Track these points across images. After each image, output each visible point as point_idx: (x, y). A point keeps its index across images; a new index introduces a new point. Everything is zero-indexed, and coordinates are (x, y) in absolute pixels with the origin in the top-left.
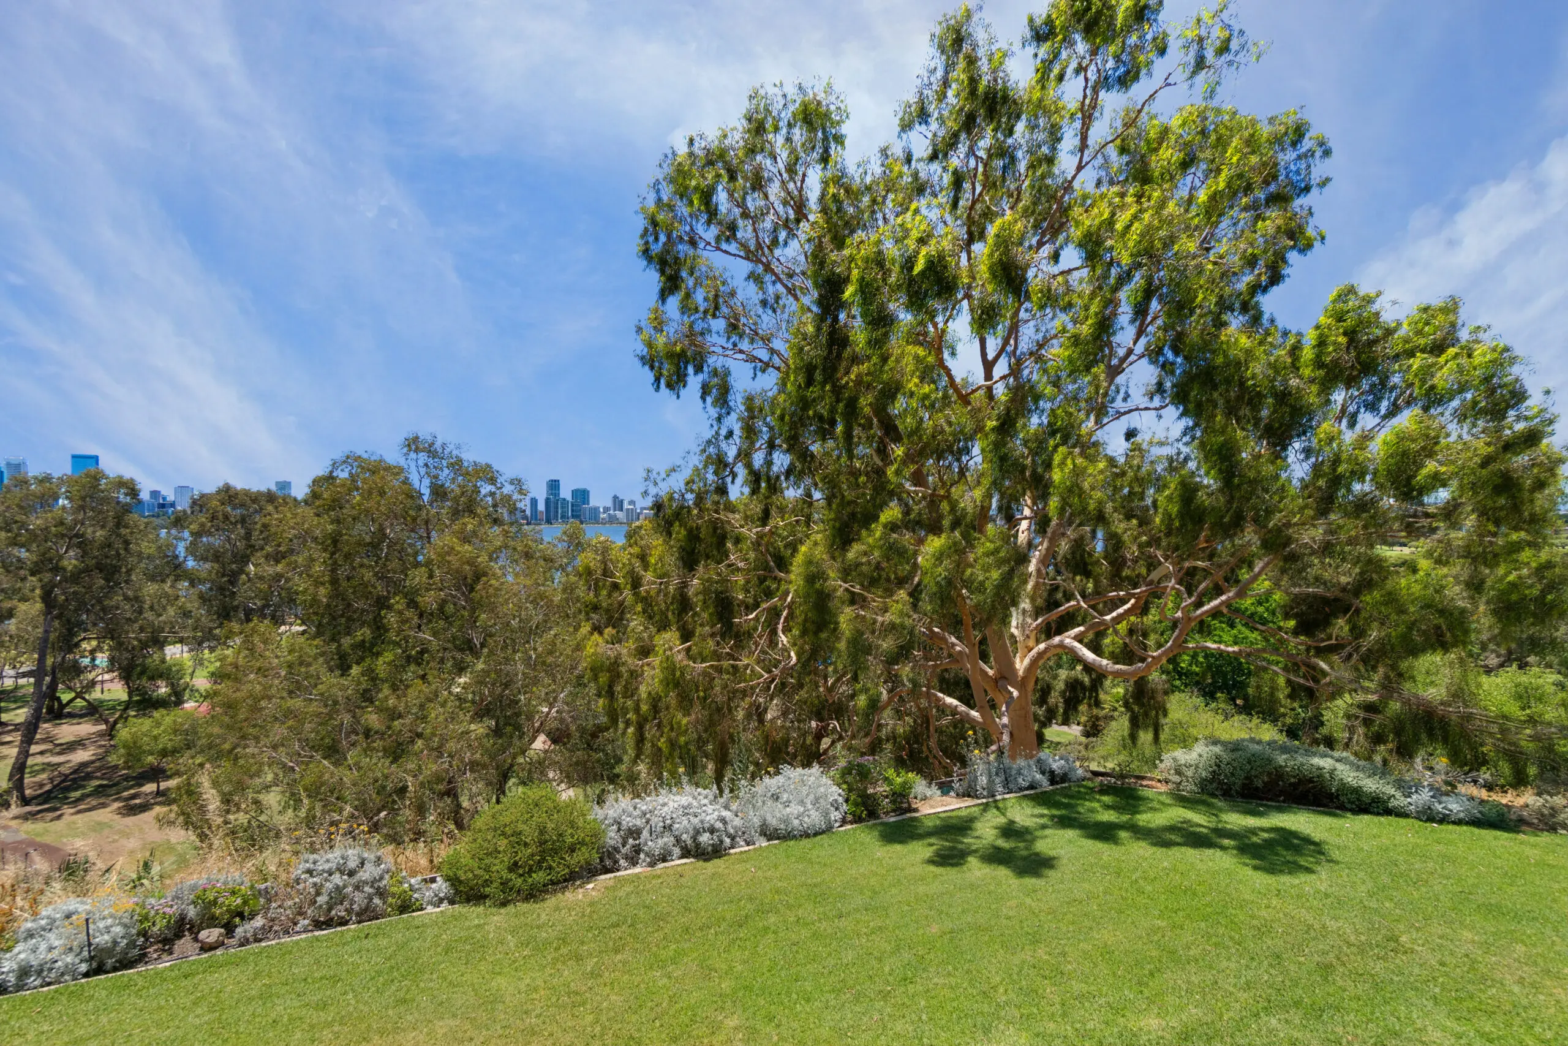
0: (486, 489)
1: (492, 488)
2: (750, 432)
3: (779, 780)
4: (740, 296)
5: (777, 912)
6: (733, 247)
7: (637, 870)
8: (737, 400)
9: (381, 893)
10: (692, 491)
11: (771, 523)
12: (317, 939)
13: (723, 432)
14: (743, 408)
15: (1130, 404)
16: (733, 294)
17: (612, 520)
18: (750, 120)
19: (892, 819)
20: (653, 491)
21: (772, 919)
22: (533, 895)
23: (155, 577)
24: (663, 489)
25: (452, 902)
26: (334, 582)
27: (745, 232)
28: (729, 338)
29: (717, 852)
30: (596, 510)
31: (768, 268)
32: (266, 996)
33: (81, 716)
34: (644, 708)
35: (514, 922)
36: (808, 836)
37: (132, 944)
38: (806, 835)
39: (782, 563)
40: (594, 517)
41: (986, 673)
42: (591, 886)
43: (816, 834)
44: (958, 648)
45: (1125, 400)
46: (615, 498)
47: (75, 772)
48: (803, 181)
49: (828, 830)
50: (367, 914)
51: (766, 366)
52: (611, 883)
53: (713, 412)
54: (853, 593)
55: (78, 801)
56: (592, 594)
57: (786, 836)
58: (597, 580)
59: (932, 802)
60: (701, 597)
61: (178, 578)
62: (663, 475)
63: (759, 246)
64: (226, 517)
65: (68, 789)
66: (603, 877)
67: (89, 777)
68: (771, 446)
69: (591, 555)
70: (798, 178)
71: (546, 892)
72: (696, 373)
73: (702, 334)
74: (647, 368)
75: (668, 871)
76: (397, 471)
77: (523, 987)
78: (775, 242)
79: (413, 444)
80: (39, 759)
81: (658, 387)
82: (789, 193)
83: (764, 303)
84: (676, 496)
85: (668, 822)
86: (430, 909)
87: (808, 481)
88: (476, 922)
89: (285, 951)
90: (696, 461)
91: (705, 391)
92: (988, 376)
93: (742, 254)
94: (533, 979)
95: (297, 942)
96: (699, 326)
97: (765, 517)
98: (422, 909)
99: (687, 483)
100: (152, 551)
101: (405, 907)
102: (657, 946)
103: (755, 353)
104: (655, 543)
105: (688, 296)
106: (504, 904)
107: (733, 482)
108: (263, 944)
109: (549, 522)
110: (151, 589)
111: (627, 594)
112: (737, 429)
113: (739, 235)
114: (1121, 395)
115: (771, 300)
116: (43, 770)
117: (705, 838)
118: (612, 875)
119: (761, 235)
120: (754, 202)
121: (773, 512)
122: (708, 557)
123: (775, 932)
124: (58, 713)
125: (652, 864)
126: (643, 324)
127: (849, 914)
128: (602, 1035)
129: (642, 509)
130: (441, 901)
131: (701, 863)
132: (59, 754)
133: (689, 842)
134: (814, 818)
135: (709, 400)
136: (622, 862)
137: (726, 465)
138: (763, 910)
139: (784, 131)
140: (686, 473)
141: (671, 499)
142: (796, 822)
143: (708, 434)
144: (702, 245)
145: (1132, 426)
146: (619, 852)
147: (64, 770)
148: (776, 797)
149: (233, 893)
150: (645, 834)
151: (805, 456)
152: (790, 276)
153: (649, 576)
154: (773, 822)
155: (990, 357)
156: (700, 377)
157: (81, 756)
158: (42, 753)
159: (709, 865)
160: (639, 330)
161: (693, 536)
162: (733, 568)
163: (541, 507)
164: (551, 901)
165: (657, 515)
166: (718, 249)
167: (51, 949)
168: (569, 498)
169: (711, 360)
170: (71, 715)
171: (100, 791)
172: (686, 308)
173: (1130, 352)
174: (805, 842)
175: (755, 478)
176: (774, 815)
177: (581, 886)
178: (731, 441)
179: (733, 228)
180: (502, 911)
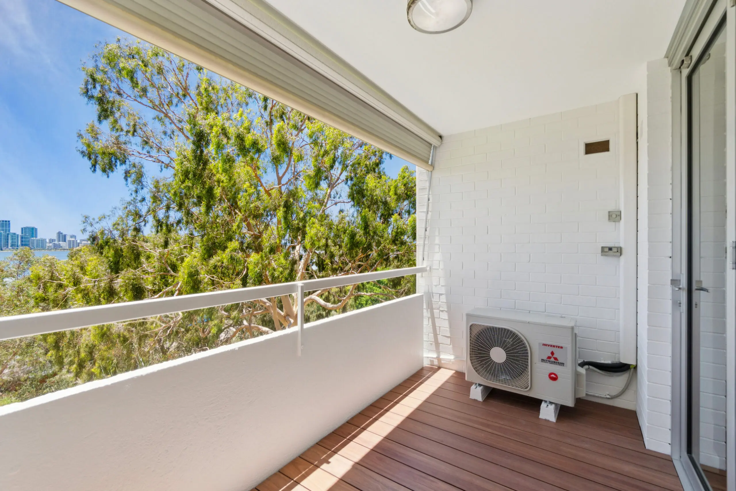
2: (155, 199)
4: (150, 127)
6: (144, 100)
8: (148, 181)
10: (117, 229)
11: (170, 247)
13: (139, 198)
14: (152, 186)
15: (341, 200)
16: (145, 125)
17: (57, 247)
20: (89, 229)
24: (97, 228)
27: (152, 93)
28: (143, 148)
30: (43, 241)
31: (166, 115)
34: (83, 355)
39: (174, 268)
40: (41, 245)
41: (280, 314)
44: (268, 304)
45: (339, 198)
46: (59, 233)
48: (187, 77)
51: (167, 166)
53: (133, 187)
54: (213, 281)
56: (41, 292)
58: (45, 284)
60: (123, 289)
62: (97, 220)
63: (161, 104)
68: (168, 208)
69: (41, 267)
70: (184, 73)
72: (121, 164)
73: (125, 143)
74: (86, 158)
78: (170, 103)
81: (95, 170)
82: (179, 81)
83: (165, 133)
84: (106, 232)
87: (191, 226)
90: (120, 213)
91: (127, 174)
92: (279, 183)
93: (151, 105)
96: (123, 139)
97: (166, 244)
99: (114, 225)
103: (160, 158)
104: (91, 258)
105: (116, 121)
107: (145, 225)
111: (71, 289)
112: (148, 198)
113: (149, 95)
114: (338, 196)
115: (169, 132)
119: (163, 97)
120: (158, 80)
121: (171, 241)
122: (128, 266)
126: (82, 132)
129: (81, 240)
135: (129, 180)
137: (140, 216)
140: (115, 219)
141: (102, 233)
143: (129, 199)
144: (125, 96)
145: (342, 209)
151: (189, 213)
152: (180, 122)
153: (85, 278)
155: (280, 175)
156: (124, 167)
160: (80, 136)
161: (118, 253)
162: (145, 272)
165: (92, 243)
166: (136, 100)
168: (19, 233)
169: (131, 158)
172: (115, 127)
173: (338, 178)
175: (159, 224)
178: (144, 203)
179: (144, 90)
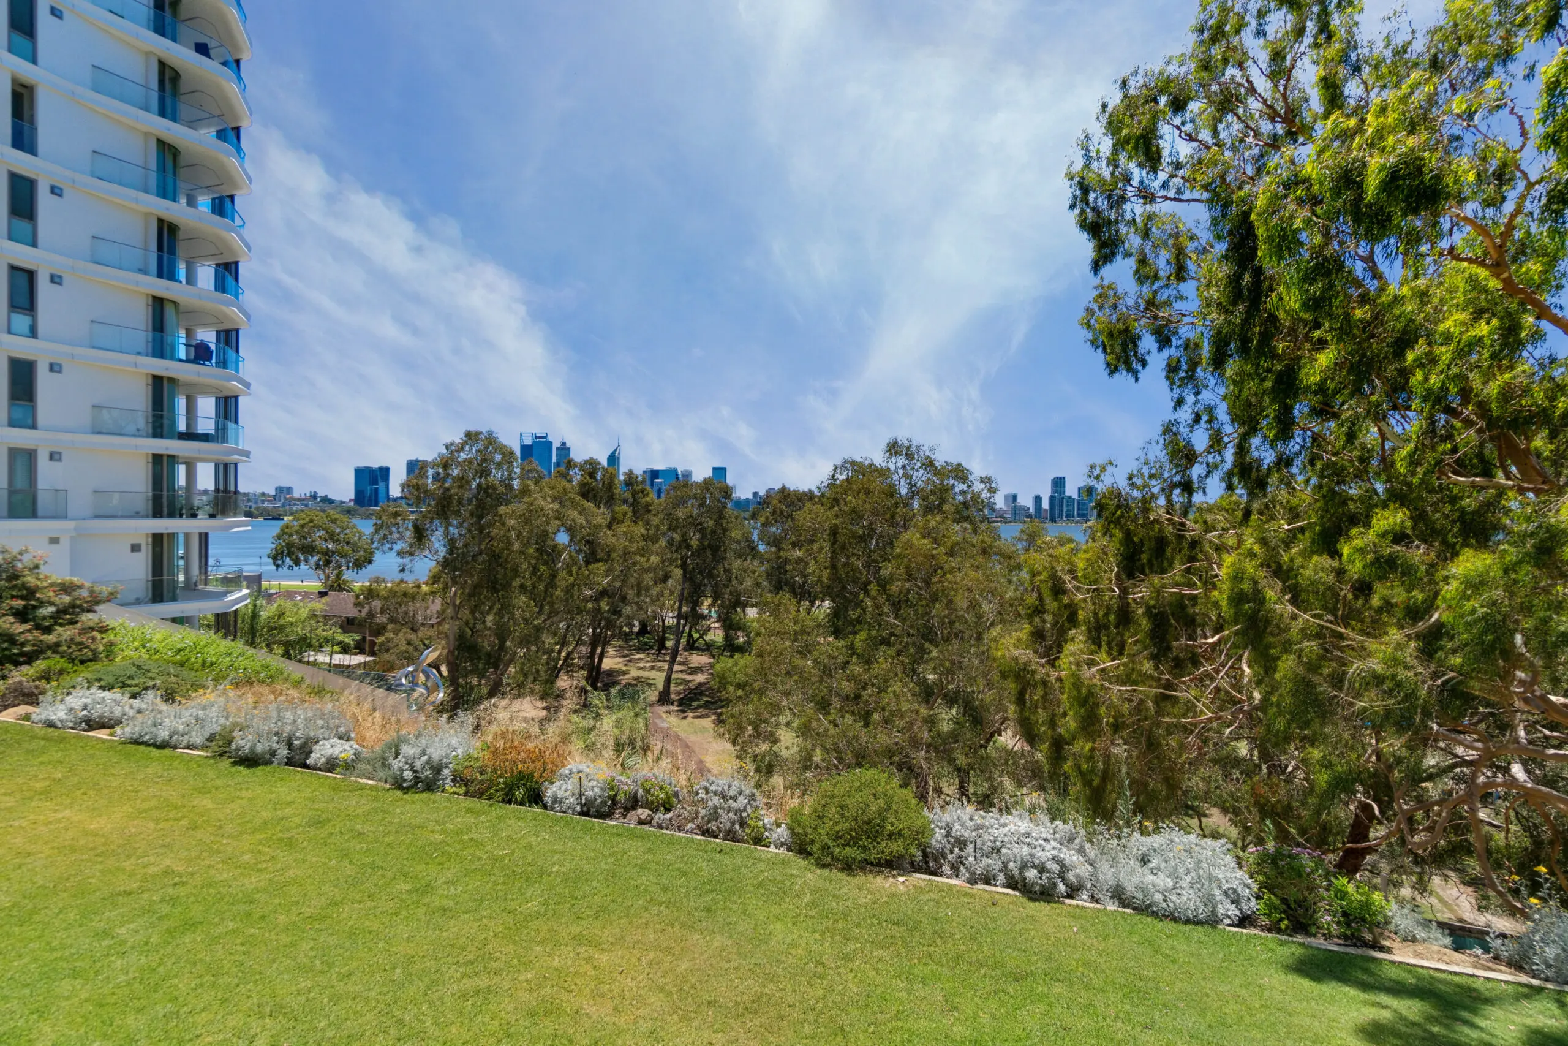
0: (960, 487)
1: (964, 487)
3: (1156, 840)
5: (1071, 984)
7: (954, 882)
9: (743, 823)
10: (1136, 487)
12: (693, 840)
18: (1201, 31)
19: (1335, 948)
21: (1059, 989)
22: (848, 867)
23: (740, 556)
25: (789, 849)
26: (833, 567)
29: (1046, 895)
32: (643, 868)
33: (703, 650)
35: (820, 884)
36: (1174, 920)
37: (604, 803)
38: (1172, 917)
42: (901, 879)
43: (1188, 921)
47: (696, 688)
49: (1212, 921)
50: (731, 836)
52: (923, 884)
55: (696, 708)
57: (1145, 909)
59: (1419, 948)
61: (754, 558)
64: (782, 513)
65: (692, 700)
66: (918, 875)
67: (702, 694)
69: (1037, 556)
71: (863, 869)
75: (984, 894)
76: (884, 472)
77: (788, 940)
79: (893, 449)
80: (680, 676)
85: (998, 844)
86: (772, 849)
88: (794, 872)
89: (672, 842)
94: (800, 937)
95: (681, 838)
96: (1163, 295)
98: (768, 847)
100: (739, 537)
101: (758, 841)
102: (919, 959)
106: (824, 866)
108: (665, 831)
109: (1053, 520)
110: (737, 564)
116: (681, 684)
117: (1031, 874)
118: (927, 877)
123: (1051, 1005)
124: (691, 646)
125: (972, 881)
127: (1161, 1030)
128: (821, 1013)
130: (782, 844)
131: (1024, 900)
132: (690, 674)
133: (1016, 872)
134: (1188, 900)
136: (946, 869)
138: (1051, 976)
139: (1254, 23)
142: (1158, 897)
146: (945, 858)
147: (691, 685)
148: (1144, 860)
149: (661, 788)
150: (970, 848)
154: (1130, 888)
156: (1166, 353)
157: (700, 678)
158: (682, 671)
159: (1032, 905)
163: (1045, 505)
164: (861, 879)
167: (567, 790)
168: (1075, 496)
170: (698, 649)
171: (707, 705)
174: (1168, 926)
176: (1134, 878)
177: (894, 876)
178: (1199, 425)
180: (819, 871)
